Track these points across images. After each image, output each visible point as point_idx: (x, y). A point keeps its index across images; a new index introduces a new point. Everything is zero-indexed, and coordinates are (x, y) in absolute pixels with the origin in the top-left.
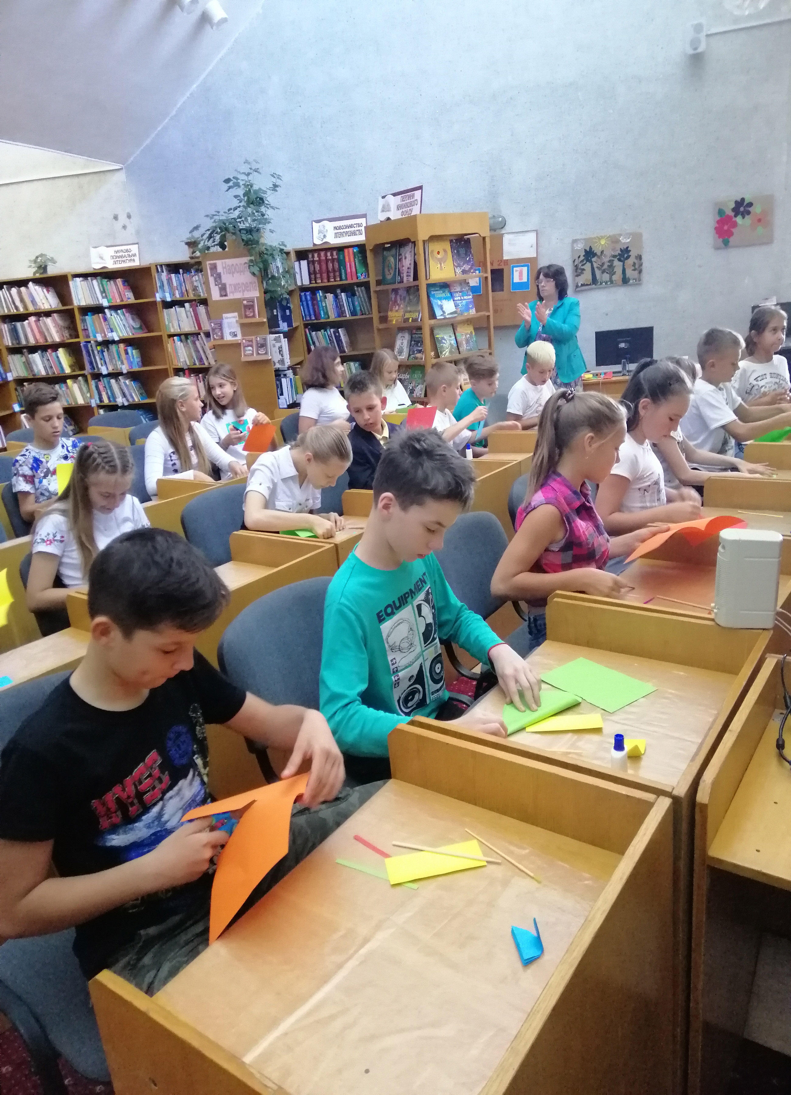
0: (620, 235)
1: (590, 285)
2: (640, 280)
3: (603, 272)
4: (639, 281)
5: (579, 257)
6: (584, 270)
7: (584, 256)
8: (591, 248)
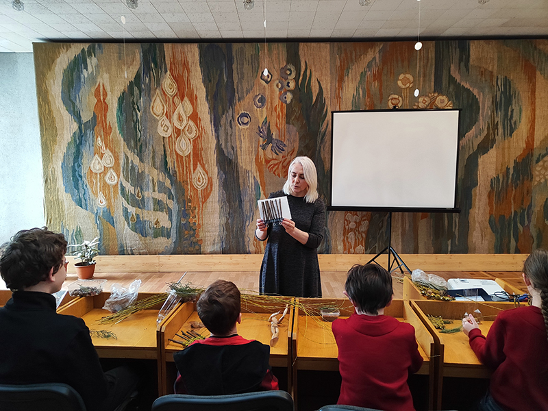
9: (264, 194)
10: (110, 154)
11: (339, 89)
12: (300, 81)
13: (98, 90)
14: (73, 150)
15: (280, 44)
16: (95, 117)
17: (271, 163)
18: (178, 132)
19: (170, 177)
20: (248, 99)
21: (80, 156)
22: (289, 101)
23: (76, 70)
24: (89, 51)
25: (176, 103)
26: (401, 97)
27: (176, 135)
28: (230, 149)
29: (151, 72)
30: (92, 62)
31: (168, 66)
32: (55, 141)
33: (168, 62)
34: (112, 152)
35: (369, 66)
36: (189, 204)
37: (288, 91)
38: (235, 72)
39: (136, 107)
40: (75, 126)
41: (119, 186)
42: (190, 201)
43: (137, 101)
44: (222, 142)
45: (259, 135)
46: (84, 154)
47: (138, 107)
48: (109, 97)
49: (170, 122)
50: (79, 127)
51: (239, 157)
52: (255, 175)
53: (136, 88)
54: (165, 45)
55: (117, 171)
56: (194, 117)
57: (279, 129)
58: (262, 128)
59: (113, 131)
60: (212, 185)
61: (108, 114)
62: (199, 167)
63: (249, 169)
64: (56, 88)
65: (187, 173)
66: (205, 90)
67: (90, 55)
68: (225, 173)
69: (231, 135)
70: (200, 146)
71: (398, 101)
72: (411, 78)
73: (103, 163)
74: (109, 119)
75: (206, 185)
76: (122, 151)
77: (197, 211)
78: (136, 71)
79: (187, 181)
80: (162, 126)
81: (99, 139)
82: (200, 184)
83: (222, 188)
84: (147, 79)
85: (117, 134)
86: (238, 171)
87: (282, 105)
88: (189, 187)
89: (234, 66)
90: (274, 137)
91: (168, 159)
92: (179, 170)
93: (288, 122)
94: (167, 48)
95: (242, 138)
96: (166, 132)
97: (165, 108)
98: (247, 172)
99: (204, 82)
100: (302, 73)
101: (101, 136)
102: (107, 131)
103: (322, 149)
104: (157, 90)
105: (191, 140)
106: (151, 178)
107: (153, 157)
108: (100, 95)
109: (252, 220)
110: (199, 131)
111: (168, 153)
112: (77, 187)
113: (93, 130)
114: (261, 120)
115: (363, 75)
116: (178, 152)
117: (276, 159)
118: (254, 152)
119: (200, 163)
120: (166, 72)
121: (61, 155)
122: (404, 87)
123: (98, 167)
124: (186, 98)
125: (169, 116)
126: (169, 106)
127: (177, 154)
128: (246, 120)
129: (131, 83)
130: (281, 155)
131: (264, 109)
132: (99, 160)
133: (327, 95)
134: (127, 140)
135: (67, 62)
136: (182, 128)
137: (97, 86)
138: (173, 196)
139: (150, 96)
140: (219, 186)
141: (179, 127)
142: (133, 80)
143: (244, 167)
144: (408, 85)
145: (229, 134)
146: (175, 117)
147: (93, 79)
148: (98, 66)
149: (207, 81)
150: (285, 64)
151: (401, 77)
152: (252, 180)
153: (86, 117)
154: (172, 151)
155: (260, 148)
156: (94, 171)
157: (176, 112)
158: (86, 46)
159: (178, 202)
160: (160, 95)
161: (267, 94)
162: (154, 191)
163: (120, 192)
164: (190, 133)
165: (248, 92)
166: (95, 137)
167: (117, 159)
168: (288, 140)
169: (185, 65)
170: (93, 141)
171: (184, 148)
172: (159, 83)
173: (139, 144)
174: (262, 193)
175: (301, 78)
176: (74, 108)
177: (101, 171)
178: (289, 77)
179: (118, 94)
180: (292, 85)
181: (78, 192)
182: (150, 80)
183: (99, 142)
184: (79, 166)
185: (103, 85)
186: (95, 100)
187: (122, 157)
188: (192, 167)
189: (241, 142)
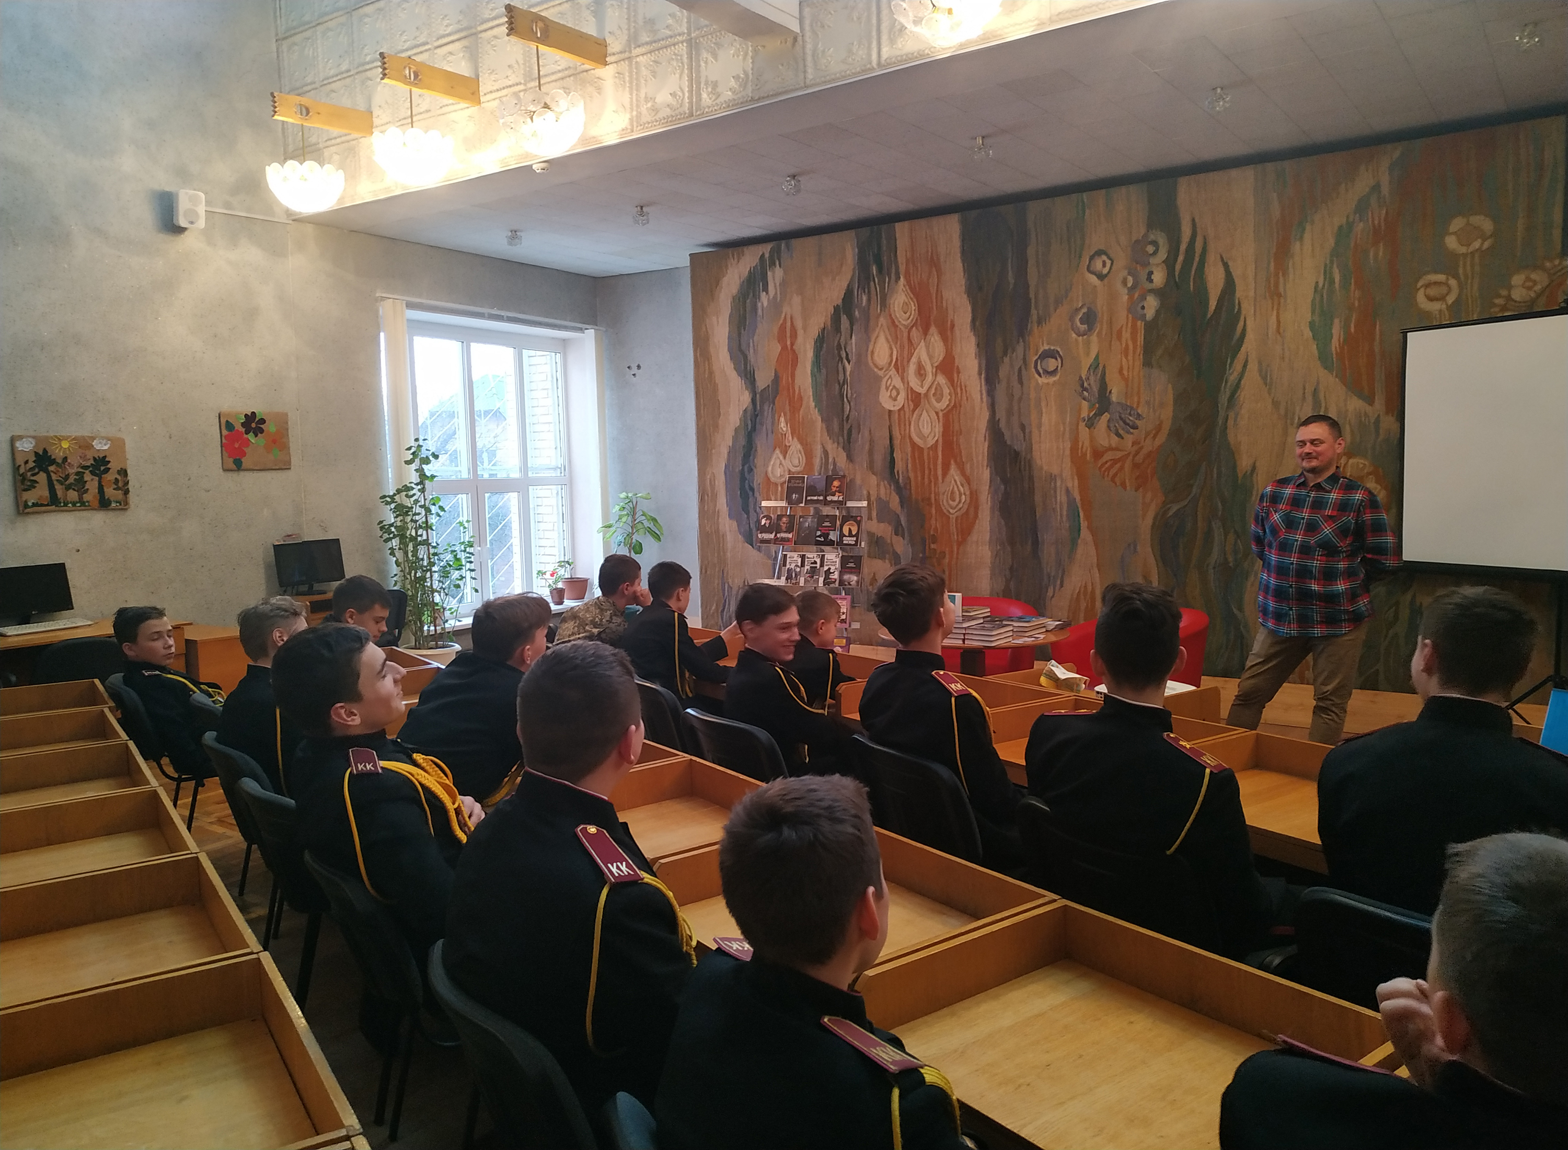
0: (93, 438)
1: (47, 505)
2: (127, 503)
3: (68, 488)
4: (124, 505)
5: (26, 462)
6: (36, 482)
7: (34, 462)
8: (45, 451)
9: (1089, 528)
10: (799, 446)
11: (1277, 275)
12: (1178, 267)
13: (782, 328)
14: (742, 441)
15: (1132, 188)
16: (776, 379)
17: (1106, 458)
18: (916, 399)
19: (899, 490)
20: (1057, 320)
21: (752, 452)
22: (1150, 313)
23: (751, 295)
24: (771, 256)
25: (915, 340)
26: (1456, 276)
27: (912, 407)
28: (1017, 430)
29: (872, 283)
30: (775, 276)
31: (902, 268)
32: (716, 427)
33: (901, 259)
34: (802, 444)
35: (1362, 207)
36: (933, 546)
37: (1151, 291)
38: (1031, 263)
39: (844, 355)
40: (746, 398)
42: (934, 539)
43: (846, 344)
44: (1001, 414)
45: (1081, 395)
46: (759, 449)
47: (847, 355)
48: (800, 339)
49: (902, 379)
50: (752, 400)
51: (1035, 447)
52: (1070, 485)
53: (844, 318)
54: (898, 226)
56: (948, 367)
57: (1126, 380)
58: (1088, 379)
59: (804, 403)
60: (977, 509)
61: (798, 372)
62: (954, 471)
63: (1055, 470)
64: (720, 331)
65: (930, 482)
66: (969, 309)
67: (773, 264)
68: (1005, 481)
69: (1020, 399)
70: (957, 428)
71: (1444, 290)
72: (1487, 225)
73: (787, 464)
74: (798, 381)
75: (966, 507)
76: (818, 439)
77: (946, 560)
78: (845, 285)
79: (929, 499)
80: (887, 389)
81: (782, 419)
82: (954, 504)
83: (997, 513)
84: (865, 298)
85: (810, 408)
86: (1031, 478)
87: (1134, 327)
88: (934, 511)
89: (1031, 251)
90: (1114, 398)
91: (897, 455)
92: (916, 477)
93: (1147, 364)
94: (902, 230)
95: (1043, 404)
96: (895, 400)
97: (895, 353)
98: (1052, 478)
99: (970, 292)
100: (1183, 247)
101: (785, 415)
102: (795, 404)
103: (1230, 422)
104: (882, 321)
105: (941, 414)
106: (865, 492)
107: (871, 452)
108: (787, 335)
109: (1062, 586)
110: (956, 394)
111: (897, 442)
112: (746, 509)
113: (774, 404)
114: (1087, 362)
115: (1343, 233)
116: (916, 439)
117: (1117, 449)
118: (1067, 435)
119: (956, 461)
120: (898, 278)
121: (724, 452)
122: (1463, 250)
123: (778, 472)
124: (933, 330)
125: (900, 367)
126: (902, 347)
127: (913, 445)
128: (1052, 364)
129: (836, 308)
130: (1129, 439)
131: (1094, 338)
132: (781, 457)
133: (1245, 292)
134: (826, 420)
135: (738, 282)
136: (922, 391)
137: (781, 322)
138: (903, 530)
139: (867, 330)
140: (992, 509)
141: (918, 389)
142: (840, 302)
143: (1045, 468)
144: (1476, 244)
145: (1016, 398)
146: (912, 368)
147: (776, 306)
148: (784, 283)
149: (974, 290)
150: (1143, 231)
151: (1457, 224)
152: (1062, 497)
153: (763, 380)
154: (903, 438)
155: (1082, 425)
156: (773, 479)
157: (914, 359)
158: (766, 249)
159: (912, 542)
160: (885, 324)
161: (1101, 304)
164: (939, 401)
165: (1058, 302)
166: (776, 416)
167: (809, 455)
168: (1148, 403)
169: (934, 263)
170: (773, 424)
171: (926, 430)
172: (884, 304)
173: (846, 427)
174: (1084, 524)
175: (1181, 258)
176: (746, 364)
177: (783, 480)
178: (1152, 260)
179: (814, 332)
180: (1159, 278)
181: (748, 518)
182: (869, 300)
183: (783, 425)
184: (751, 470)
185: (791, 318)
186: (778, 348)
187: (818, 452)
188: (940, 472)
189: (1040, 413)
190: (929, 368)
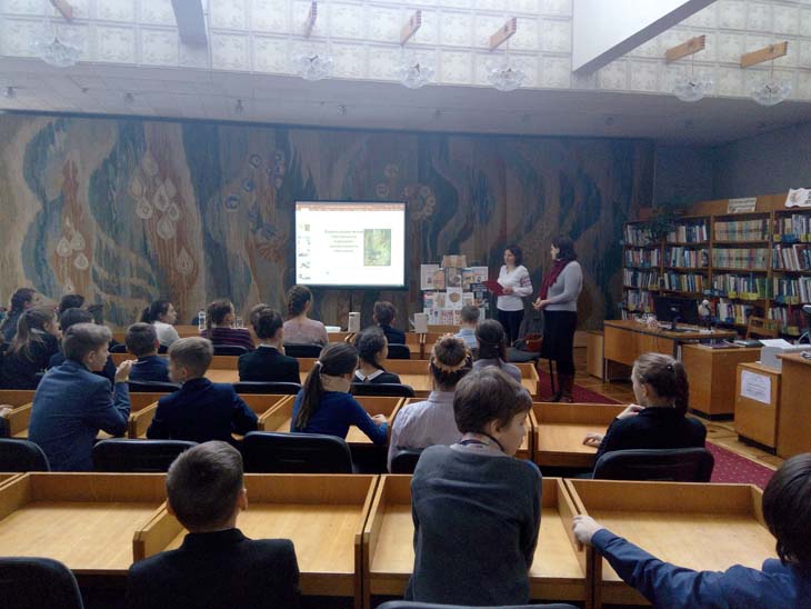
9: (256, 279)
10: (80, 235)
13: (67, 167)
14: (36, 232)
16: (62, 197)
17: (261, 248)
18: (159, 215)
19: (151, 262)
20: (236, 182)
21: (44, 238)
22: (279, 185)
25: (157, 183)
26: (388, 185)
27: (157, 218)
28: (218, 233)
29: (129, 150)
30: (60, 138)
31: (148, 145)
33: (147, 140)
34: (82, 234)
36: (173, 290)
39: (111, 186)
40: (39, 206)
41: (91, 272)
42: (173, 287)
43: (113, 180)
44: (209, 225)
46: (49, 237)
47: (114, 187)
48: (80, 175)
49: (151, 203)
50: (45, 208)
51: (227, 242)
52: (245, 260)
53: (110, 166)
54: (145, 123)
55: (88, 255)
56: (178, 199)
57: (269, 213)
58: (252, 212)
59: (84, 211)
60: (198, 270)
61: (79, 193)
62: (183, 251)
63: (238, 252)
65: (170, 258)
66: (188, 171)
67: (58, 130)
68: (212, 257)
69: (219, 219)
70: (185, 230)
71: (384, 190)
73: (72, 246)
74: (79, 198)
75: (191, 271)
76: (94, 232)
77: (181, 298)
78: (111, 148)
79: (170, 266)
80: (141, 207)
81: (67, 219)
82: (184, 268)
83: (209, 273)
84: (124, 158)
85: (88, 213)
86: (226, 256)
87: (272, 191)
88: (173, 272)
89: (221, 149)
90: (264, 221)
91: (149, 243)
92: (161, 255)
93: (277, 207)
94: (147, 126)
95: (230, 222)
96: (146, 213)
97: (145, 189)
98: (236, 256)
99: (188, 163)
100: (291, 159)
101: (70, 217)
102: (76, 212)
104: (136, 171)
105: (175, 223)
106: (128, 263)
107: (131, 241)
108: (70, 171)
110: (183, 213)
111: (148, 235)
113: (61, 210)
114: (251, 204)
115: (351, 163)
116: (160, 235)
117: (266, 244)
118: (243, 237)
119: (184, 246)
120: (145, 148)
121: (21, 237)
122: (390, 176)
123: (65, 250)
124: (168, 180)
125: (149, 196)
126: (149, 187)
127: (159, 238)
128: (234, 203)
129: (105, 160)
130: (272, 240)
131: (254, 193)
132: (67, 242)
133: (317, 181)
134: (100, 222)
135: (31, 136)
136: (164, 210)
137: (65, 163)
138: (154, 282)
139: (126, 175)
140: (206, 271)
141: (160, 208)
142: (108, 156)
143: (233, 252)
145: (217, 218)
146: (156, 198)
147: (61, 154)
148: (67, 141)
149: (191, 162)
150: (274, 149)
151: (388, 166)
152: (242, 266)
153: (52, 195)
154: (152, 233)
155: (250, 233)
156: (60, 255)
157: (157, 193)
158: (54, 120)
159: (160, 288)
160: (138, 173)
161: (256, 179)
162: (132, 276)
163: (91, 277)
164: (173, 216)
165: (235, 175)
166: (63, 217)
167: (88, 241)
169: (167, 145)
170: (60, 222)
171: (166, 231)
172: (137, 162)
173: (114, 226)
174: (253, 278)
175: (291, 164)
176: (38, 185)
177: (69, 255)
178: (279, 163)
179: (90, 171)
180: (282, 170)
182: (128, 158)
183: (68, 223)
184: (43, 249)
185: (73, 164)
186: (63, 179)
187: (95, 238)
188: (175, 252)
189: (229, 225)
190: (167, 199)
